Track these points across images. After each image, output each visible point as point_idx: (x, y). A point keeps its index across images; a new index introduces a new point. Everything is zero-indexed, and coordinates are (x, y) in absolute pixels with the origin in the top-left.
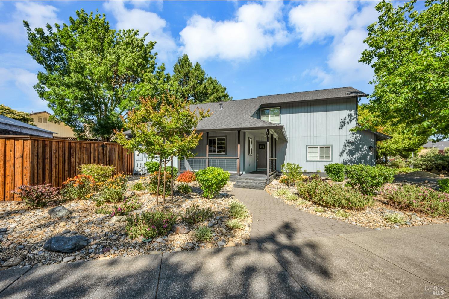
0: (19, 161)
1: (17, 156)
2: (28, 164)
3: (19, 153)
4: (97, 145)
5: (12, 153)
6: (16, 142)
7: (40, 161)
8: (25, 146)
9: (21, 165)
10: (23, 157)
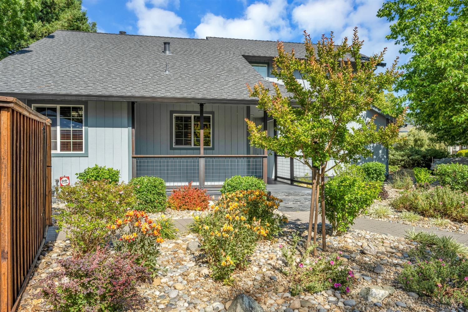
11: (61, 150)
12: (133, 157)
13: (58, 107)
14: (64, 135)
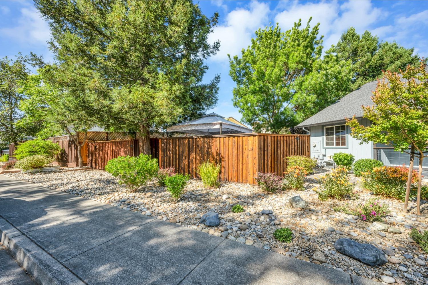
0: (250, 153)
1: (249, 149)
2: (256, 155)
3: (250, 147)
4: (293, 138)
5: (247, 147)
6: (249, 138)
7: (262, 152)
8: (254, 141)
9: (252, 156)
10: (253, 150)
11: (336, 146)
12: (374, 149)
13: (334, 126)
14: (337, 139)
